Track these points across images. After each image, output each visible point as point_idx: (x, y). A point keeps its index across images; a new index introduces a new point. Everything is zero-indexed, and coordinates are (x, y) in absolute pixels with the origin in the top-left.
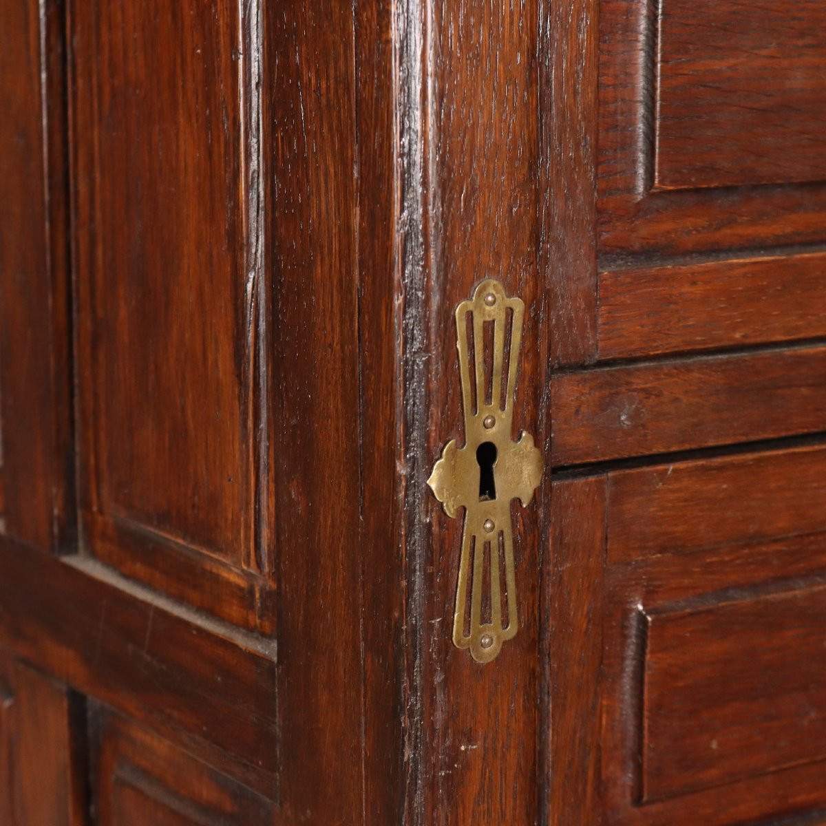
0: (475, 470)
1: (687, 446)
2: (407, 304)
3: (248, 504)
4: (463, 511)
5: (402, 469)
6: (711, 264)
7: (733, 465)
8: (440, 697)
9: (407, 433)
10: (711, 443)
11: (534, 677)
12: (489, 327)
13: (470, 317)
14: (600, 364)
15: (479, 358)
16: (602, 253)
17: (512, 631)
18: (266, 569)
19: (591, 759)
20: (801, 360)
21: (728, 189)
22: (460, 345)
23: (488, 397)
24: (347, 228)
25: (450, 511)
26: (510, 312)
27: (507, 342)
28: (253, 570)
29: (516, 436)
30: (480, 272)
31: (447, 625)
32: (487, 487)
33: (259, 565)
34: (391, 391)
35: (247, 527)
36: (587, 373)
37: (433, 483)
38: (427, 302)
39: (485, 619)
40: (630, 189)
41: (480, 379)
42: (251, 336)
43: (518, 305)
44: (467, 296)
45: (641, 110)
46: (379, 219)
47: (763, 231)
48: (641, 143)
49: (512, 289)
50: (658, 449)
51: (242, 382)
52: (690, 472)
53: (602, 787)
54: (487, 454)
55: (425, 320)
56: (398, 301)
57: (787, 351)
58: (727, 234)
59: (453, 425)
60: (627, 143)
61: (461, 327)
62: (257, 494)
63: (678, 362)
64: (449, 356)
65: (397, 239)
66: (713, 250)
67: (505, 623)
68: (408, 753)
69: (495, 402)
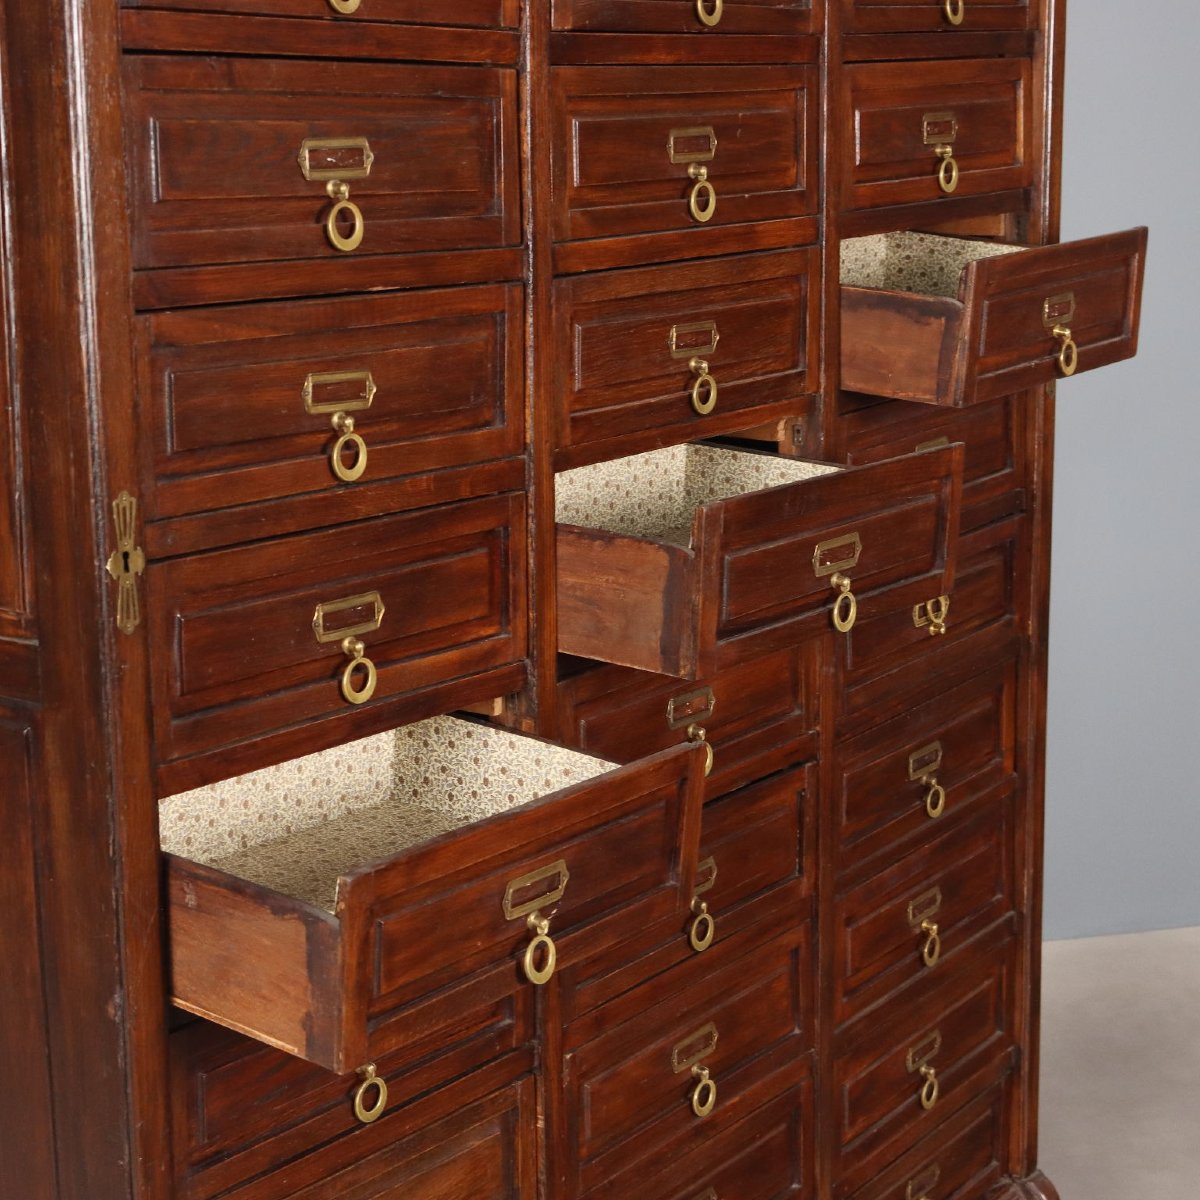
0: (122, 561)
1: (193, 550)
2: (96, 502)
3: (18, 585)
4: (119, 578)
5: (96, 563)
6: (197, 478)
7: (211, 557)
8: (114, 647)
9: (98, 550)
10: (203, 548)
11: (146, 639)
12: (124, 509)
13: (118, 505)
14: (159, 520)
15: (121, 519)
16: (159, 477)
17: (137, 622)
18: (28, 610)
19: (165, 677)
20: (232, 514)
21: (202, 449)
22: (115, 516)
23: (125, 535)
24: (68, 475)
25: (115, 578)
26: (131, 503)
27: (131, 514)
28: (22, 611)
29: (135, 549)
30: (121, 489)
31: (115, 619)
32: (127, 568)
33: (25, 609)
34: (90, 535)
35: (19, 595)
36: (156, 524)
37: (108, 567)
38: (102, 501)
39: (128, 618)
40: (165, 451)
41: (122, 529)
42: (18, 518)
43: (134, 500)
44: (116, 498)
45: (168, 421)
46: (82, 472)
47: (216, 463)
48: (168, 434)
49: (132, 494)
50: (182, 552)
51: (13, 534)
52: (195, 560)
53: (169, 687)
54: (126, 555)
55: (102, 507)
56: (93, 501)
57: (228, 510)
58: (203, 465)
59: (114, 546)
60: (163, 434)
61: (115, 510)
62: (23, 581)
63: (189, 517)
64: (111, 520)
65: (91, 479)
66: (197, 472)
67: (135, 618)
68: (103, 670)
69: (128, 536)
